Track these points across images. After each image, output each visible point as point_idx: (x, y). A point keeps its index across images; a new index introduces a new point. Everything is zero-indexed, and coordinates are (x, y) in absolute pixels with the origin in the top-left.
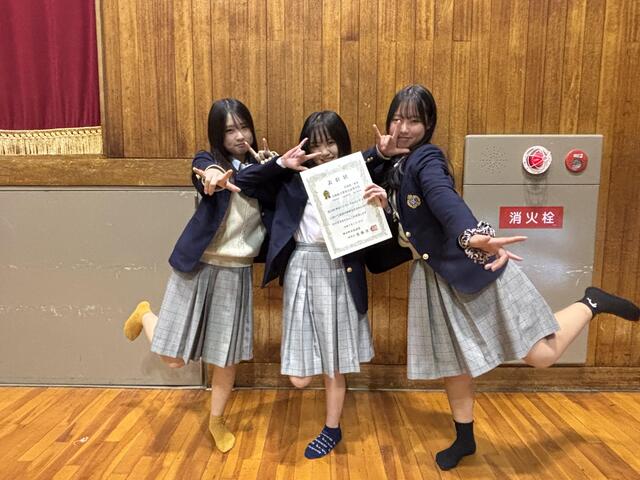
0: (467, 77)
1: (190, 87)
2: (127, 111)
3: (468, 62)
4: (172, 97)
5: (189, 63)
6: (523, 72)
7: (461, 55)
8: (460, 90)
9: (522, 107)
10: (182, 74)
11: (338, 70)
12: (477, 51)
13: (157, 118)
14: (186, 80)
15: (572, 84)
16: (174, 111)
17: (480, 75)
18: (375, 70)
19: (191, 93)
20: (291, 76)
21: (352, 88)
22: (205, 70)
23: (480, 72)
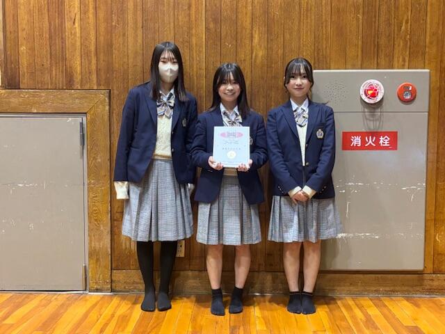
0: (313, 21)
1: (78, 30)
2: (23, 48)
3: (313, 8)
4: (62, 38)
5: (77, 10)
6: (360, 17)
7: (307, 3)
8: (307, 32)
9: (360, 46)
10: (71, 19)
11: (204, 15)
13: (49, 55)
14: (74, 23)
15: (403, 28)
16: (63, 48)
17: (324, 20)
18: (235, 16)
19: (78, 35)
20: (164, 21)
21: (216, 31)
22: (91, 16)
23: (324, 17)
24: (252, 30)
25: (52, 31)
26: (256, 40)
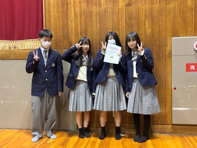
0: (172, 17)
1: (73, 25)
3: (172, 11)
4: (67, 28)
5: (73, 17)
6: (193, 14)
7: (169, 9)
8: (169, 21)
9: (193, 26)
10: (71, 20)
11: (124, 16)
12: (175, 7)
13: (62, 36)
14: (72, 22)
16: (68, 33)
17: (176, 16)
18: (138, 16)
19: (74, 27)
20: (108, 20)
21: (130, 22)
22: (79, 19)
23: (177, 15)
24: (145, 21)
25: (64, 25)
26: (147, 26)
